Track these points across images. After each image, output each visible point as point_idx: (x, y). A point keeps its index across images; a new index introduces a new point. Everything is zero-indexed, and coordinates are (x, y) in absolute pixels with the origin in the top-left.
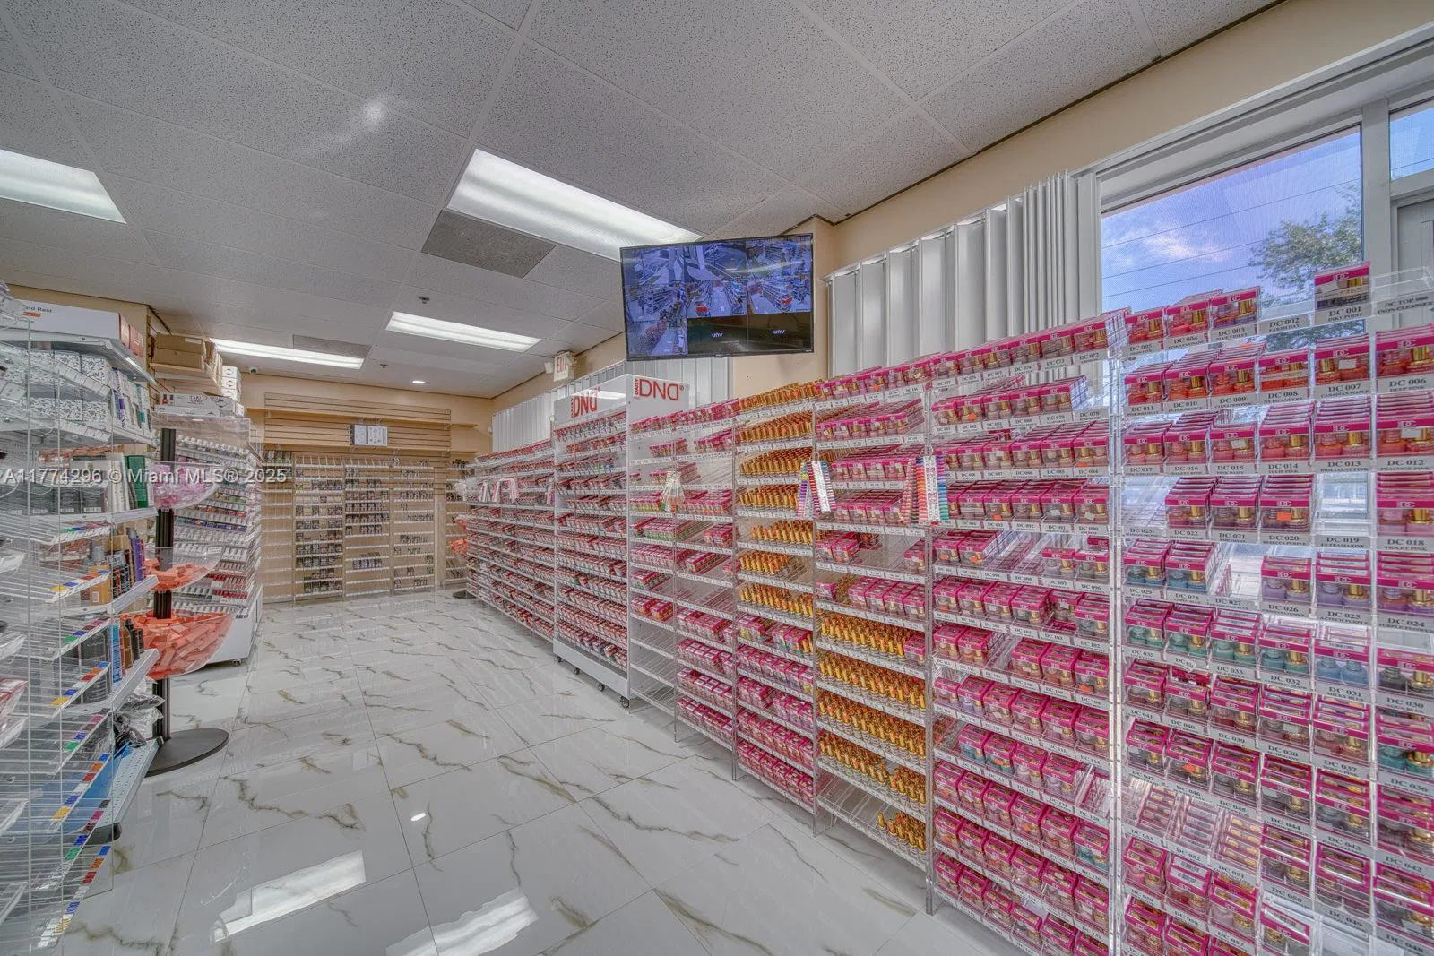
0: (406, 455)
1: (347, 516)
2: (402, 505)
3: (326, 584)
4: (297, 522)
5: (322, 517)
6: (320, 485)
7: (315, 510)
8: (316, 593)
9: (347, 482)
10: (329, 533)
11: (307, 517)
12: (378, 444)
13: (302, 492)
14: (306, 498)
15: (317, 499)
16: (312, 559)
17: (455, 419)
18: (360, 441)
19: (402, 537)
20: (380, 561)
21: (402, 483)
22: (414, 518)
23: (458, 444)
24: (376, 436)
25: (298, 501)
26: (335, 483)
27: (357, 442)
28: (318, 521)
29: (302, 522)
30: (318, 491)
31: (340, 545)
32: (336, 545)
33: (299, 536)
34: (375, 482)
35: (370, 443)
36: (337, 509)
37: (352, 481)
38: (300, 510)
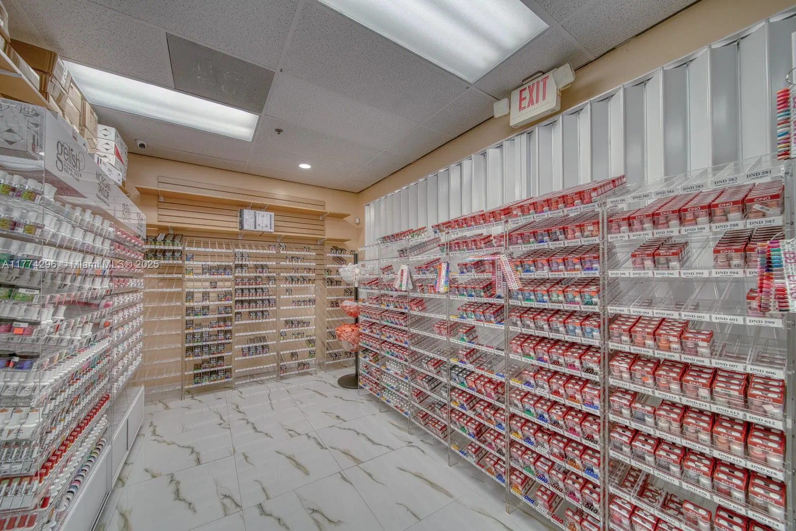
0: (290, 241)
1: (237, 302)
2: (288, 291)
3: (216, 372)
4: (188, 309)
5: (212, 303)
6: (210, 270)
7: (206, 296)
8: (206, 383)
9: (237, 266)
10: (219, 319)
11: (197, 304)
12: (265, 229)
13: (192, 277)
14: (196, 284)
15: (208, 284)
16: (202, 347)
17: (330, 208)
18: (248, 226)
19: (287, 322)
20: (267, 346)
21: (286, 269)
22: (298, 302)
23: (331, 232)
24: (264, 222)
25: (189, 287)
26: (225, 268)
27: (246, 227)
28: (208, 307)
29: (192, 309)
30: (207, 276)
31: (230, 331)
32: (226, 332)
33: (188, 324)
34: (262, 267)
35: (258, 228)
36: (226, 295)
37: (241, 266)
38: (190, 296)
